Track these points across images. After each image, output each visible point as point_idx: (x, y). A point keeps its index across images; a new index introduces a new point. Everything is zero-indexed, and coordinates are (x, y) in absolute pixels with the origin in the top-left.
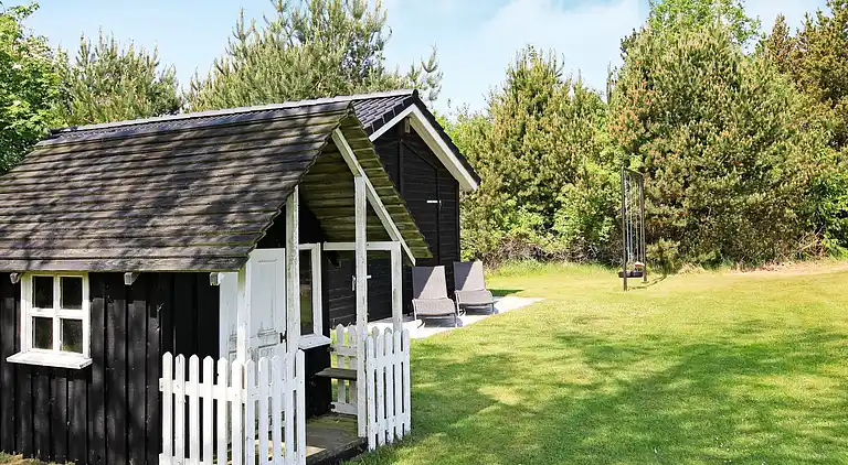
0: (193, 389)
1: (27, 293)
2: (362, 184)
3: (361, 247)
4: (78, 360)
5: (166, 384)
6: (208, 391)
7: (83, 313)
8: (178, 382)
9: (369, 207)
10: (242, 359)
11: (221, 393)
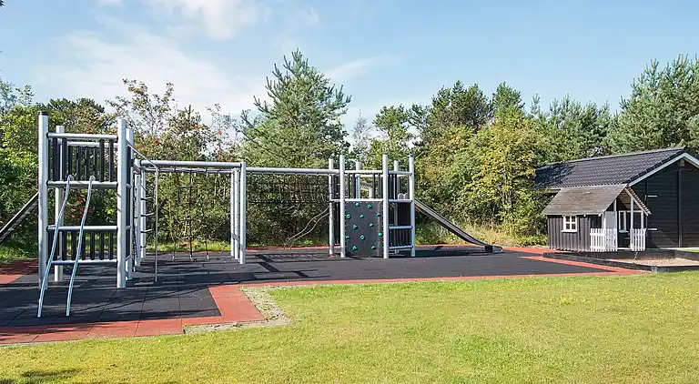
0: (596, 234)
1: (565, 219)
2: (632, 199)
3: (632, 212)
4: (575, 231)
5: (591, 234)
6: (599, 234)
7: (576, 223)
8: (594, 233)
9: (634, 203)
10: (605, 229)
11: (601, 235)
